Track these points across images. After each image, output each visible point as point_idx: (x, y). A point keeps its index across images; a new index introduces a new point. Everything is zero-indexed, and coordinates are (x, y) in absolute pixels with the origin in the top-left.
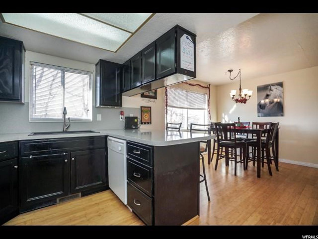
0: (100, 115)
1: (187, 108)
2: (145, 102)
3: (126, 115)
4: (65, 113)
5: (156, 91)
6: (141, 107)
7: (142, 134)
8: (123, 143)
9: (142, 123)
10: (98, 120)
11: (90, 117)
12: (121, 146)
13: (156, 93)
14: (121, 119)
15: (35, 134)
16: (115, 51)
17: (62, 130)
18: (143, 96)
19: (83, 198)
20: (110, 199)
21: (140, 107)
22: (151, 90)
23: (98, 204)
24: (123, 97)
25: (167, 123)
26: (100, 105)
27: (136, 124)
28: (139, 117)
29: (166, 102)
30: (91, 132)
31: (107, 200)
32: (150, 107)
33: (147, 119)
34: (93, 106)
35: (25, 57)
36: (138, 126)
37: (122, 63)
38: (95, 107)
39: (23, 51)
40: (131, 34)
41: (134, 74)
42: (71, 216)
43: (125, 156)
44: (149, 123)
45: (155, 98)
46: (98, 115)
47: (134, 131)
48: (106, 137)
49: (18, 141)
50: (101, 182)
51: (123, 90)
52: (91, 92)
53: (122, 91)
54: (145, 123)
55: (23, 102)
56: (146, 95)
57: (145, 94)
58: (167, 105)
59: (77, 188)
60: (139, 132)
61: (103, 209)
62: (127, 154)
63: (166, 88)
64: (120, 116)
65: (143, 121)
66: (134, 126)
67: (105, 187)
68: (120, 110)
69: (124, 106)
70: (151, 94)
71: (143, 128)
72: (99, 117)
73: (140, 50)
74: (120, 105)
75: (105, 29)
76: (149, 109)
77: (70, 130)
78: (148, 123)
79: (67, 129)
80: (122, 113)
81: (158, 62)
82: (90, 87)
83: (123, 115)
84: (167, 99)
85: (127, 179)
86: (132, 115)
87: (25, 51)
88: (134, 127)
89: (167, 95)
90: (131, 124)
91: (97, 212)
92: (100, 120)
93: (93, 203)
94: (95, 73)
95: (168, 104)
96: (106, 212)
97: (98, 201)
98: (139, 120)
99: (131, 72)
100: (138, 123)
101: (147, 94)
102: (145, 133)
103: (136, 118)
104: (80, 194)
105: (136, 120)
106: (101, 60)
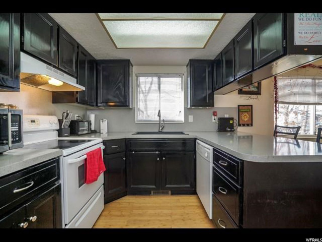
0: (192, 116)
1: (315, 104)
2: (244, 100)
3: (220, 115)
4: (159, 115)
5: (259, 84)
6: (239, 106)
7: (239, 137)
8: (209, 149)
9: (240, 125)
10: (189, 121)
11: (181, 118)
12: (207, 152)
13: (259, 87)
14: (214, 121)
15: (139, 133)
16: (203, 47)
17: (158, 131)
18: (241, 92)
19: (172, 196)
20: (196, 206)
21: (237, 106)
22: (252, 84)
23: (184, 207)
24: (215, 96)
25: (276, 126)
26: (191, 106)
27: (232, 126)
28: (236, 117)
29: (276, 97)
30: (182, 133)
31: (193, 206)
32: (252, 106)
33: (246, 119)
34: (185, 107)
35: (132, 72)
36: (235, 128)
37: (213, 58)
38: (186, 109)
39: (131, 67)
40: (218, 21)
41: (227, 67)
42: (160, 211)
43: (212, 165)
44: (250, 124)
45: (258, 93)
46: (189, 116)
47: (229, 134)
48: (195, 139)
49: (126, 139)
50: (189, 186)
51: (215, 88)
52: (183, 93)
53: (214, 90)
54: (244, 125)
55: (130, 107)
56: (245, 91)
57: (243, 90)
58: (276, 101)
59: (167, 186)
60: (235, 135)
61: (188, 214)
62: (214, 163)
63: (275, 78)
64: (213, 117)
65: (240, 123)
66: (229, 128)
67: (193, 191)
68: (213, 111)
69: (216, 106)
70: (253, 89)
71: (241, 131)
72: (191, 118)
73: (232, 38)
74: (212, 105)
75: (189, 26)
76: (250, 107)
77: (164, 130)
78: (248, 125)
79: (162, 129)
80: (215, 114)
81: (256, 46)
82: (182, 89)
83: (216, 115)
84: (276, 94)
85: (213, 191)
86: (227, 116)
87: (132, 66)
88: (229, 130)
89: (276, 88)
90: (225, 126)
91: (182, 216)
92: (192, 121)
93: (179, 204)
94: (186, 74)
95: (280, 99)
96: (190, 219)
97: (184, 204)
98: (236, 122)
99: (223, 67)
100: (235, 125)
101: (246, 89)
102: (244, 137)
103: (232, 119)
104: (170, 192)
105: (231, 122)
106: (190, 60)
